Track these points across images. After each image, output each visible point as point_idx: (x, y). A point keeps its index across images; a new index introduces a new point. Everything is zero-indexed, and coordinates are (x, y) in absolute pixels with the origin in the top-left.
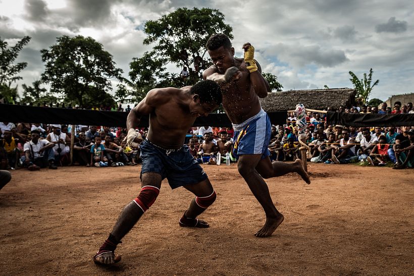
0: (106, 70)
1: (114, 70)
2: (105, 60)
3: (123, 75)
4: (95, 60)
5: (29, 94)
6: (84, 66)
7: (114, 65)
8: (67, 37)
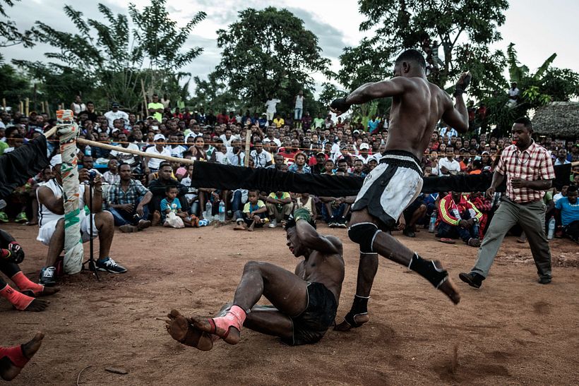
0: (308, 60)
1: (319, 60)
2: (307, 45)
3: (331, 69)
4: (292, 44)
5: (202, 91)
6: (276, 53)
7: (320, 53)
8: (253, 10)
